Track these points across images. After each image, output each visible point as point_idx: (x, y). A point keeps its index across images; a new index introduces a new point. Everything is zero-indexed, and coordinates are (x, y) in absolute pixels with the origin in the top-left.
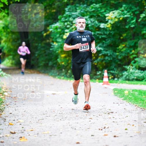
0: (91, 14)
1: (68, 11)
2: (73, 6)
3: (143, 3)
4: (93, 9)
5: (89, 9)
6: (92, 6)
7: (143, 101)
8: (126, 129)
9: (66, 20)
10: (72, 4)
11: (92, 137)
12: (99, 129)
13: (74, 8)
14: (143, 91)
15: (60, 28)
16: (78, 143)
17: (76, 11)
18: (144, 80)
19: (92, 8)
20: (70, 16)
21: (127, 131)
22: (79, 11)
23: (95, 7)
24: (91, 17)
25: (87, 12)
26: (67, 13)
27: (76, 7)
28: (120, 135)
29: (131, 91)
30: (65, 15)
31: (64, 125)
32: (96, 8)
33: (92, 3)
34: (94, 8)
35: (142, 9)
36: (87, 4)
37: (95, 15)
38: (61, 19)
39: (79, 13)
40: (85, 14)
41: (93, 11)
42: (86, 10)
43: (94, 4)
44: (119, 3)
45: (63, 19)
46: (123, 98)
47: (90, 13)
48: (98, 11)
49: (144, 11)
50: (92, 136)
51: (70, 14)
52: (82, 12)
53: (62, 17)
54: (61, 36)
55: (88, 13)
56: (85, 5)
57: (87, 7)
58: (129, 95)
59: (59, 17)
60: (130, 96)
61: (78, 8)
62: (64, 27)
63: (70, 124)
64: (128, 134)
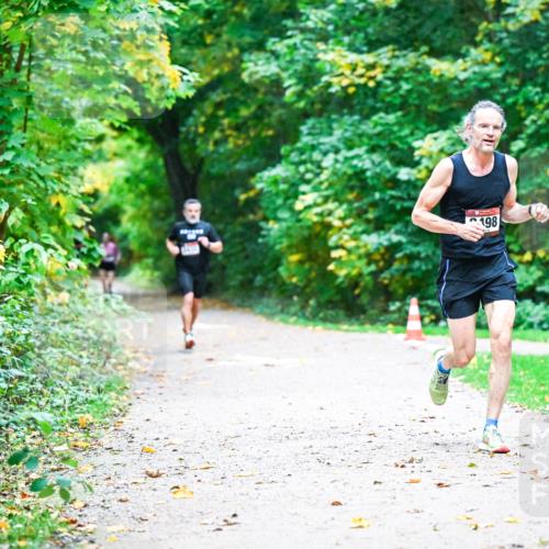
0: (374, 142)
1: (309, 134)
2: (322, 120)
3: (520, 112)
4: (379, 129)
5: (368, 127)
6: (375, 118)
7: (520, 384)
8: (472, 465)
9: (304, 157)
10: (320, 114)
11: (377, 485)
12: (397, 466)
13: (325, 125)
14: (519, 356)
15: (285, 181)
16: (336, 504)
17: (331, 134)
18: (522, 327)
19: (376, 124)
20: (313, 148)
21: (473, 470)
22: (338, 133)
23: (383, 121)
24: (372, 150)
25: (360, 136)
26: (305, 140)
27: (330, 121)
28: (454, 481)
29: (485, 357)
30: (299, 145)
31: (296, 455)
32: (387, 124)
33: (375, 111)
34: (382, 125)
35: (516, 128)
36: (361, 114)
37: (383, 143)
38: (288, 156)
39: (339, 140)
40: (356, 140)
41: (379, 134)
42: (360, 132)
43: (382, 114)
44: (452, 110)
45: (294, 157)
46: (463, 377)
47: (370, 137)
48: (392, 132)
49: (521, 132)
50: (376, 483)
51: (315, 142)
52: (348, 134)
53: (292, 151)
54: (289, 202)
55: (365, 140)
56: (356, 117)
57: (360, 122)
58: (480, 368)
59: (284, 150)
60: (481, 372)
61: (335, 125)
62: (298, 176)
63: (315, 450)
64: (477, 478)
